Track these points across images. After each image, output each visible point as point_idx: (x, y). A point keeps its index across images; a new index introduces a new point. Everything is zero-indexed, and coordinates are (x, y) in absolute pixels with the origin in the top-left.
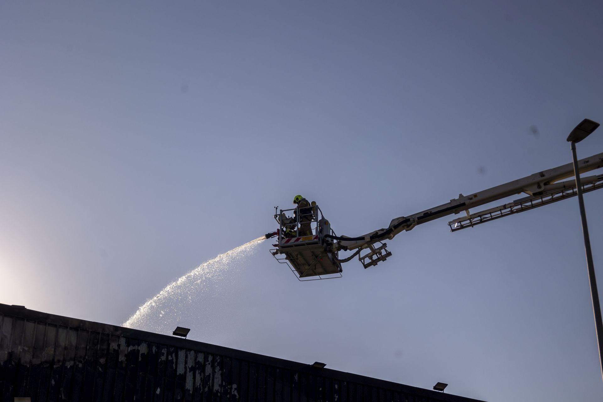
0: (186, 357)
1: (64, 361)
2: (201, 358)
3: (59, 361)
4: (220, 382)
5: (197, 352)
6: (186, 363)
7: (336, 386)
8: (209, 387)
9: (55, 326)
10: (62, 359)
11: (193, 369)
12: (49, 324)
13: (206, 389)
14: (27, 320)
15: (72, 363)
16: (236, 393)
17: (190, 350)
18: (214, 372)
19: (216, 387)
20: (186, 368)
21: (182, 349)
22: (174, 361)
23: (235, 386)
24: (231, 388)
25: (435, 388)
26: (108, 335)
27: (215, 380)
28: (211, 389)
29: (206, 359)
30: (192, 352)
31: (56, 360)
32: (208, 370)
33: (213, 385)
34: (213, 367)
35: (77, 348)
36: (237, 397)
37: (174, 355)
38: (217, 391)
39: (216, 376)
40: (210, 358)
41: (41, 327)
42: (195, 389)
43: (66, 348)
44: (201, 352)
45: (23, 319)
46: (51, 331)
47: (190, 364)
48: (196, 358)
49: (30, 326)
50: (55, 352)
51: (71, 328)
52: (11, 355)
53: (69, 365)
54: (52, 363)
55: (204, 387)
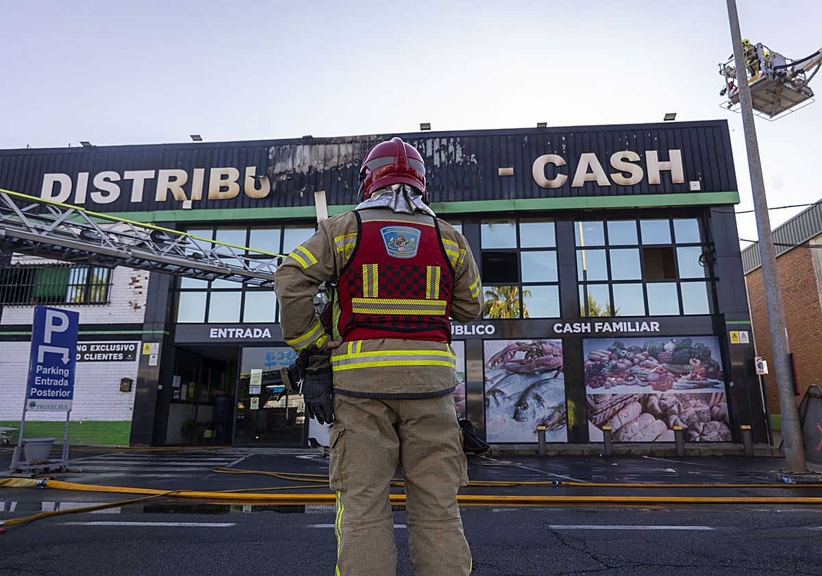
0: (433, 143)
1: (346, 164)
2: (444, 142)
3: (342, 165)
4: (461, 156)
5: (441, 139)
6: (433, 147)
7: (564, 138)
8: (452, 161)
9: (337, 144)
10: (343, 163)
11: (439, 151)
12: (333, 144)
13: (450, 162)
14: (319, 144)
15: (351, 164)
16: (474, 160)
17: (436, 138)
18: (455, 149)
19: (458, 159)
20: (433, 151)
21: (429, 138)
22: (424, 148)
23: (473, 156)
24: (470, 158)
25: (665, 120)
26: (373, 141)
27: (457, 155)
28: (454, 161)
29: (448, 142)
30: (437, 139)
31: (340, 164)
32: (451, 149)
33: (455, 159)
34: (455, 146)
35: (353, 154)
36: (476, 163)
37: (423, 144)
38: (459, 162)
39: (457, 151)
40: (452, 140)
41: (328, 146)
42: (441, 164)
43: (345, 156)
44: (444, 138)
45: (315, 144)
46: (335, 147)
47: (436, 147)
48: (440, 142)
49: (321, 147)
50: (338, 160)
51: (348, 143)
52: (310, 167)
53: (348, 166)
54: (338, 166)
55: (448, 161)
